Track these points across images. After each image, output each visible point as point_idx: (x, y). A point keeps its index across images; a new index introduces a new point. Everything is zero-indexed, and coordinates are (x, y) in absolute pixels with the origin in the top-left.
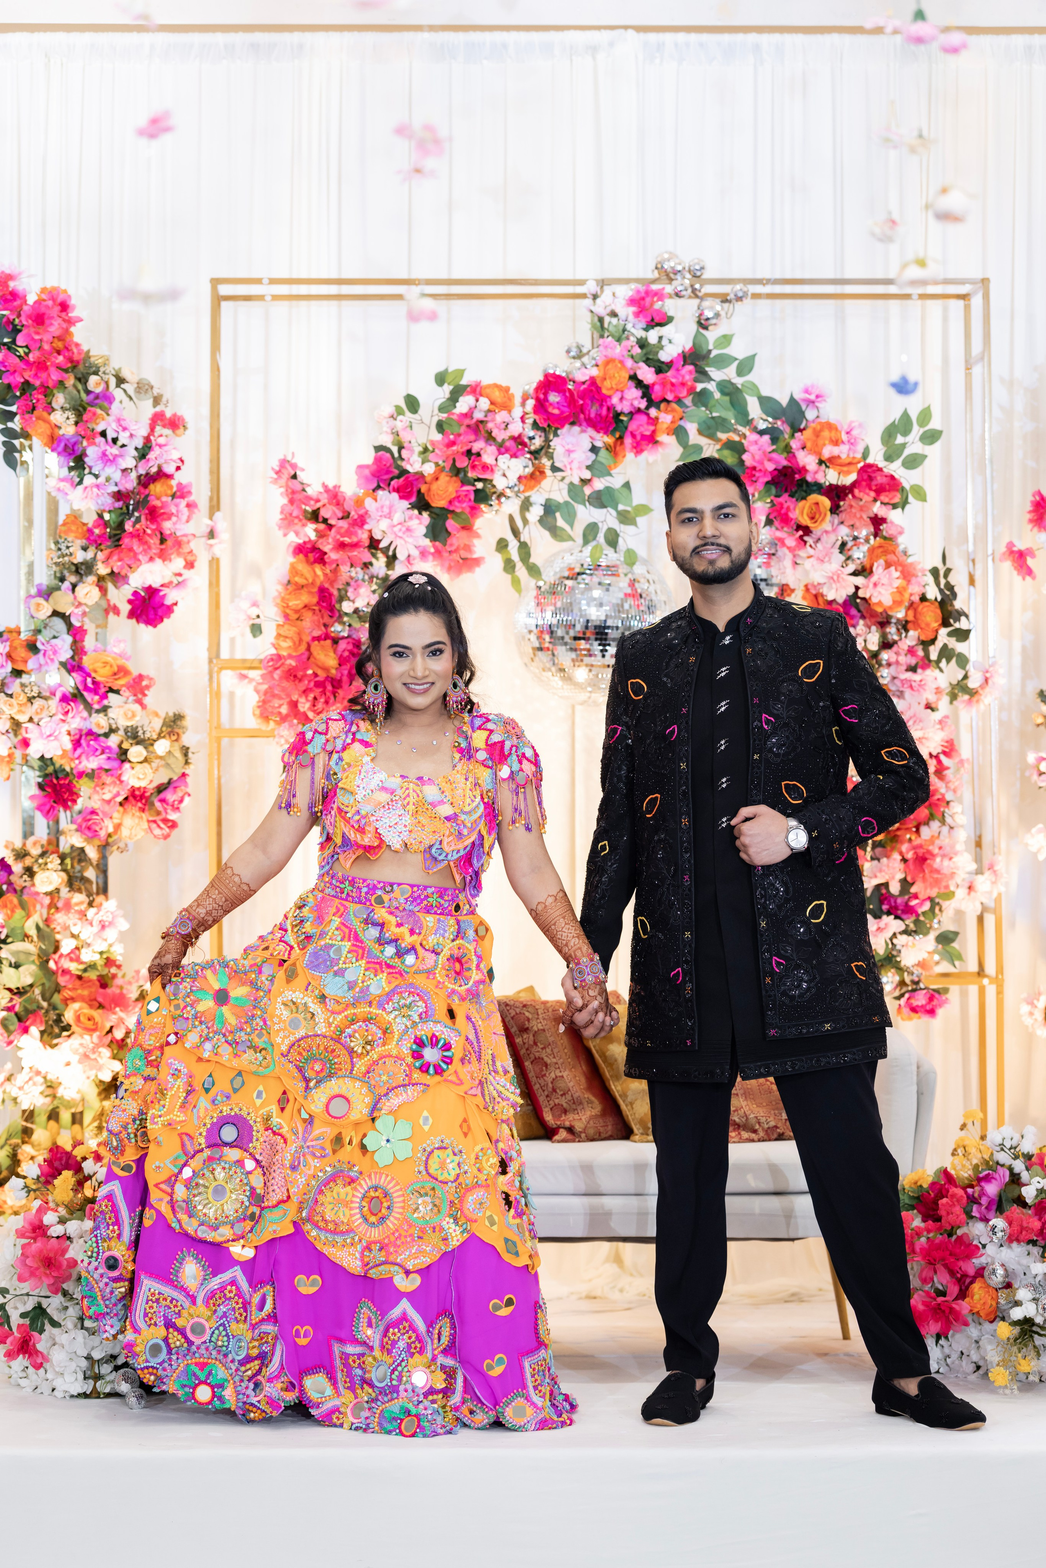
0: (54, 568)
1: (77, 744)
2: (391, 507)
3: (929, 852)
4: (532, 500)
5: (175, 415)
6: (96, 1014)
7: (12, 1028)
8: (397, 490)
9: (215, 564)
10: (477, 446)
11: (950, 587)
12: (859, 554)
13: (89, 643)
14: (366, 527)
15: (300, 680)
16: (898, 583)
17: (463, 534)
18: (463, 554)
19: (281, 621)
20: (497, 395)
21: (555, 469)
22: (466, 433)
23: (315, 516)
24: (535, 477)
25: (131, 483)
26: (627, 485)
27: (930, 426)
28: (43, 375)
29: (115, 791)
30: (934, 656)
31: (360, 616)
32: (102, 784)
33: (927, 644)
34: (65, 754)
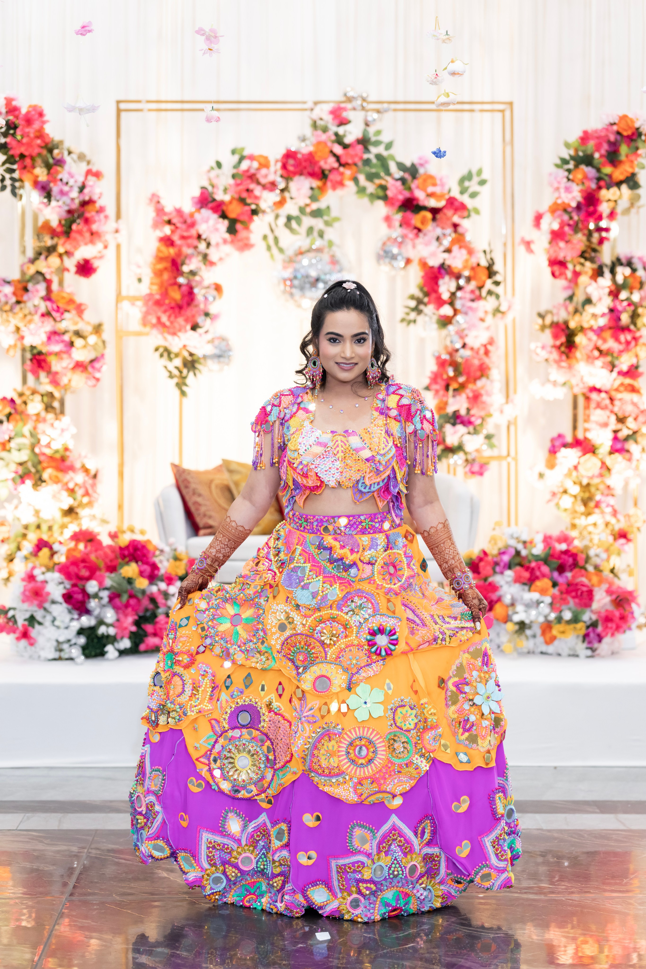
0: (36, 249)
1: (49, 338)
2: (208, 217)
3: (480, 393)
4: (280, 214)
5: (98, 170)
6: (60, 475)
7: (17, 482)
8: (211, 209)
9: (118, 247)
10: (252, 186)
11: (492, 259)
12: (446, 242)
13: (55, 286)
14: (195, 228)
15: (162, 306)
16: (465, 257)
17: (244, 231)
18: (245, 241)
19: (152, 275)
20: (262, 161)
21: (292, 199)
22: (246, 180)
23: (169, 222)
24: (281, 203)
25: (76, 205)
26: (328, 208)
27: (482, 177)
28: (30, 150)
29: (68, 363)
30: (484, 294)
31: (193, 273)
32: (62, 359)
33: (480, 288)
34: (43, 344)
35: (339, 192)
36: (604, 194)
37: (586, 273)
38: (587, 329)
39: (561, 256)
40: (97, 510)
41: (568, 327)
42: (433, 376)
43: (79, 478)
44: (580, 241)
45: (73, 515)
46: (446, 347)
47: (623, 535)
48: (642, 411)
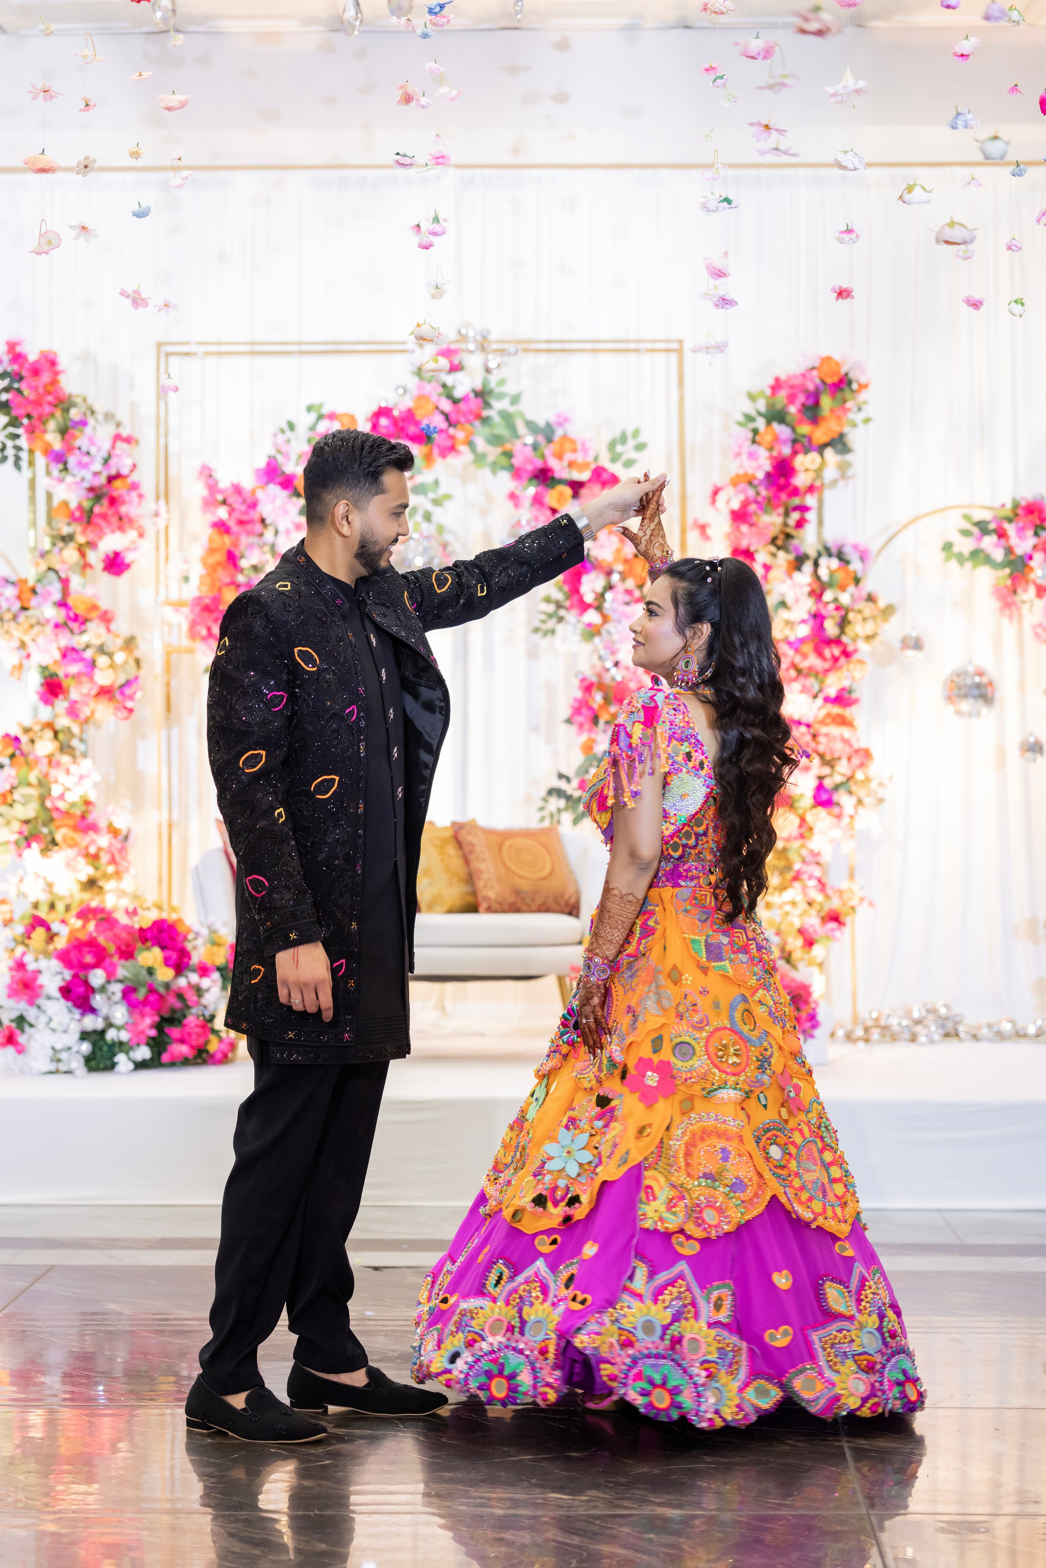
0: (49, 538)
1: (64, 656)
2: (275, 495)
5: (130, 435)
6: (77, 836)
7: (21, 845)
8: (279, 484)
13: (72, 588)
14: (258, 509)
15: (213, 613)
16: (616, 546)
19: (203, 573)
20: (346, 420)
23: (224, 502)
25: (100, 481)
26: (436, 482)
27: (640, 440)
28: (40, 409)
29: (89, 688)
31: (255, 569)
32: (80, 683)
34: (55, 662)
35: (451, 459)
36: (801, 461)
37: (779, 566)
39: (744, 544)
40: (127, 883)
42: (577, 705)
43: (104, 840)
44: (773, 524)
45: (96, 890)
46: (593, 667)
47: (835, 918)
48: (857, 751)
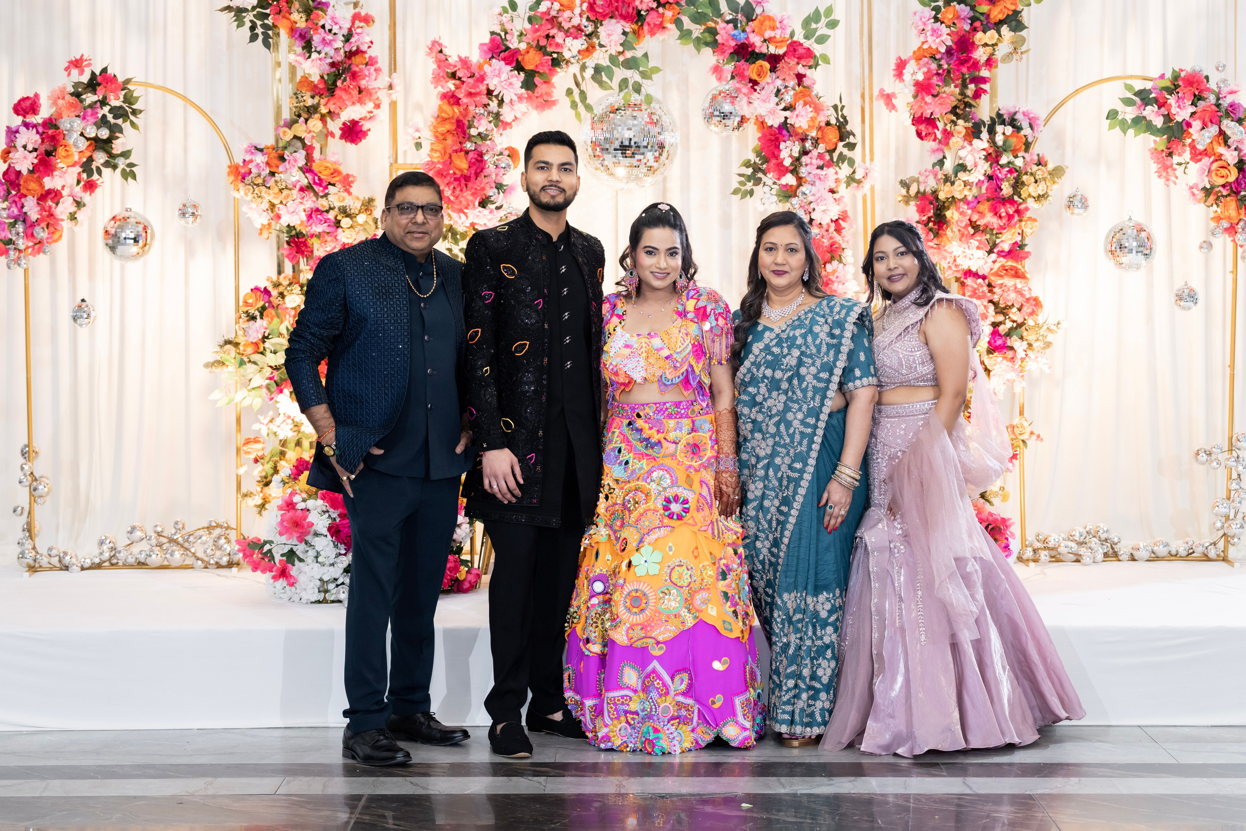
0: (294, 110)
1: (310, 217)
2: (500, 70)
3: (830, 279)
4: (587, 64)
5: (367, 14)
7: (272, 390)
8: (504, 59)
9: (393, 105)
10: (552, 32)
11: (844, 118)
12: (788, 98)
13: (316, 154)
14: (485, 82)
15: (445, 177)
16: (811, 115)
17: (545, 86)
18: (545, 98)
19: (433, 139)
20: (564, 0)
21: (601, 46)
22: (545, 25)
23: (453, 76)
24: (589, 50)
25: (340, 57)
26: (646, 55)
27: (832, 18)
29: (333, 245)
30: (835, 160)
31: (482, 136)
32: (325, 242)
33: (831, 152)
34: (302, 223)
35: (660, 36)
36: (980, 37)
38: (960, 200)
39: (928, 112)
41: (937, 198)
44: (952, 94)
48: (1028, 300)
